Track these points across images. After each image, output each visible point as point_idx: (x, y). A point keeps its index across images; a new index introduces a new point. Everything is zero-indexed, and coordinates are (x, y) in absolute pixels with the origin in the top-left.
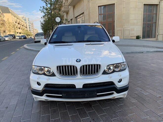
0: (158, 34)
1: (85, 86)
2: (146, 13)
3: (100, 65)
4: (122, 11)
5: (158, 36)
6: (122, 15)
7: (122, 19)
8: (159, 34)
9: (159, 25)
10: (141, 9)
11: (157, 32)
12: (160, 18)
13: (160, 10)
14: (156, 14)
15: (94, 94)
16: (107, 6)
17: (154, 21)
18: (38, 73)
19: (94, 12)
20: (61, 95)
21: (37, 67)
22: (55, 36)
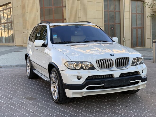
0: (124, 40)
1: (122, 75)
2: (107, 10)
3: (128, 58)
4: (77, 5)
5: (125, 42)
6: (77, 11)
7: (77, 17)
8: (126, 39)
9: (124, 27)
10: (101, 4)
11: (123, 36)
12: (124, 17)
13: (124, 6)
14: (120, 11)
15: (128, 82)
17: (117, 21)
18: (75, 69)
19: (32, 3)
20: (103, 85)
21: (74, 63)
22: (55, 37)
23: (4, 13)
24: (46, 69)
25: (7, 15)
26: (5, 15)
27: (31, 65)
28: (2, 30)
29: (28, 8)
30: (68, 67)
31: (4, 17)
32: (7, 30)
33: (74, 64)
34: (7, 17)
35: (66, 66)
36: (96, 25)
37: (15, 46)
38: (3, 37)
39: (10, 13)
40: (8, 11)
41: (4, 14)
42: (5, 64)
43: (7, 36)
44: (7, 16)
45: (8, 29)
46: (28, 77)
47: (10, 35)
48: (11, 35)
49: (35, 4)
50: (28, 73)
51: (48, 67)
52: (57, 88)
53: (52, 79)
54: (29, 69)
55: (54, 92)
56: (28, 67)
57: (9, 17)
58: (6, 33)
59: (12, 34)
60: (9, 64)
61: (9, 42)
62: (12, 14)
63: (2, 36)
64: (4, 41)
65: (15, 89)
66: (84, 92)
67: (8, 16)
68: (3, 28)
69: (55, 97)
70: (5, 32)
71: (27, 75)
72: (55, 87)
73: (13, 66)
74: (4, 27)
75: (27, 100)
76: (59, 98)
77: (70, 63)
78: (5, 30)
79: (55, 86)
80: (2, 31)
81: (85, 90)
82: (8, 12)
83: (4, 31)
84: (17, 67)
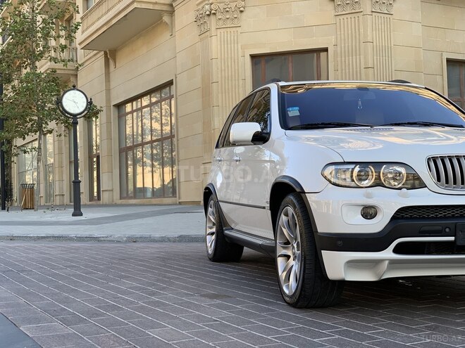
2: (459, 97)
10: (439, 78)
16: (290, 59)
18: (355, 185)
19: (232, 81)
20: (452, 238)
21: (353, 166)
22: (293, 112)
23: (151, 119)
24: (264, 208)
25: (162, 124)
26: (156, 126)
27: (220, 219)
28: (146, 166)
29: (220, 95)
30: (333, 180)
31: (152, 130)
32: (158, 166)
33: (353, 169)
34: (162, 130)
35: (325, 177)
36: (426, 88)
37: (180, 203)
38: (146, 188)
39: (169, 119)
40: (163, 114)
41: (153, 121)
42: (146, 234)
43: (158, 185)
44: (162, 127)
45: (163, 165)
46: (211, 257)
47: (166, 183)
48: (169, 183)
49: (241, 82)
50: (209, 245)
51: (269, 201)
52: (296, 257)
53: (282, 233)
54: (212, 234)
55: (285, 273)
56: (211, 228)
57: (167, 129)
58: (157, 176)
59: (173, 180)
60: (157, 235)
61: (164, 195)
62: (173, 121)
63: (145, 186)
64: (149, 194)
65: (168, 278)
66: (387, 262)
67: (164, 128)
68: (148, 162)
69: (290, 287)
70: (152, 172)
71: (208, 252)
72: (288, 257)
73: (168, 238)
74: (152, 158)
75: (203, 298)
76: (302, 286)
77: (339, 167)
78: (153, 166)
79: (290, 253)
80: (145, 171)
81: (388, 254)
82: (165, 116)
83: (150, 169)
84: (179, 241)
